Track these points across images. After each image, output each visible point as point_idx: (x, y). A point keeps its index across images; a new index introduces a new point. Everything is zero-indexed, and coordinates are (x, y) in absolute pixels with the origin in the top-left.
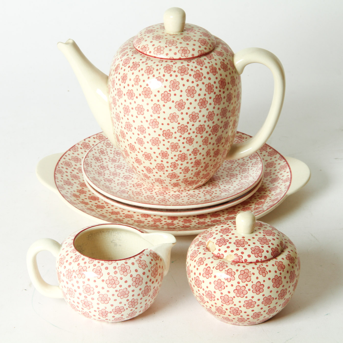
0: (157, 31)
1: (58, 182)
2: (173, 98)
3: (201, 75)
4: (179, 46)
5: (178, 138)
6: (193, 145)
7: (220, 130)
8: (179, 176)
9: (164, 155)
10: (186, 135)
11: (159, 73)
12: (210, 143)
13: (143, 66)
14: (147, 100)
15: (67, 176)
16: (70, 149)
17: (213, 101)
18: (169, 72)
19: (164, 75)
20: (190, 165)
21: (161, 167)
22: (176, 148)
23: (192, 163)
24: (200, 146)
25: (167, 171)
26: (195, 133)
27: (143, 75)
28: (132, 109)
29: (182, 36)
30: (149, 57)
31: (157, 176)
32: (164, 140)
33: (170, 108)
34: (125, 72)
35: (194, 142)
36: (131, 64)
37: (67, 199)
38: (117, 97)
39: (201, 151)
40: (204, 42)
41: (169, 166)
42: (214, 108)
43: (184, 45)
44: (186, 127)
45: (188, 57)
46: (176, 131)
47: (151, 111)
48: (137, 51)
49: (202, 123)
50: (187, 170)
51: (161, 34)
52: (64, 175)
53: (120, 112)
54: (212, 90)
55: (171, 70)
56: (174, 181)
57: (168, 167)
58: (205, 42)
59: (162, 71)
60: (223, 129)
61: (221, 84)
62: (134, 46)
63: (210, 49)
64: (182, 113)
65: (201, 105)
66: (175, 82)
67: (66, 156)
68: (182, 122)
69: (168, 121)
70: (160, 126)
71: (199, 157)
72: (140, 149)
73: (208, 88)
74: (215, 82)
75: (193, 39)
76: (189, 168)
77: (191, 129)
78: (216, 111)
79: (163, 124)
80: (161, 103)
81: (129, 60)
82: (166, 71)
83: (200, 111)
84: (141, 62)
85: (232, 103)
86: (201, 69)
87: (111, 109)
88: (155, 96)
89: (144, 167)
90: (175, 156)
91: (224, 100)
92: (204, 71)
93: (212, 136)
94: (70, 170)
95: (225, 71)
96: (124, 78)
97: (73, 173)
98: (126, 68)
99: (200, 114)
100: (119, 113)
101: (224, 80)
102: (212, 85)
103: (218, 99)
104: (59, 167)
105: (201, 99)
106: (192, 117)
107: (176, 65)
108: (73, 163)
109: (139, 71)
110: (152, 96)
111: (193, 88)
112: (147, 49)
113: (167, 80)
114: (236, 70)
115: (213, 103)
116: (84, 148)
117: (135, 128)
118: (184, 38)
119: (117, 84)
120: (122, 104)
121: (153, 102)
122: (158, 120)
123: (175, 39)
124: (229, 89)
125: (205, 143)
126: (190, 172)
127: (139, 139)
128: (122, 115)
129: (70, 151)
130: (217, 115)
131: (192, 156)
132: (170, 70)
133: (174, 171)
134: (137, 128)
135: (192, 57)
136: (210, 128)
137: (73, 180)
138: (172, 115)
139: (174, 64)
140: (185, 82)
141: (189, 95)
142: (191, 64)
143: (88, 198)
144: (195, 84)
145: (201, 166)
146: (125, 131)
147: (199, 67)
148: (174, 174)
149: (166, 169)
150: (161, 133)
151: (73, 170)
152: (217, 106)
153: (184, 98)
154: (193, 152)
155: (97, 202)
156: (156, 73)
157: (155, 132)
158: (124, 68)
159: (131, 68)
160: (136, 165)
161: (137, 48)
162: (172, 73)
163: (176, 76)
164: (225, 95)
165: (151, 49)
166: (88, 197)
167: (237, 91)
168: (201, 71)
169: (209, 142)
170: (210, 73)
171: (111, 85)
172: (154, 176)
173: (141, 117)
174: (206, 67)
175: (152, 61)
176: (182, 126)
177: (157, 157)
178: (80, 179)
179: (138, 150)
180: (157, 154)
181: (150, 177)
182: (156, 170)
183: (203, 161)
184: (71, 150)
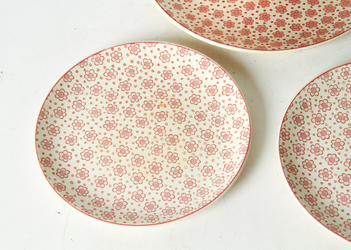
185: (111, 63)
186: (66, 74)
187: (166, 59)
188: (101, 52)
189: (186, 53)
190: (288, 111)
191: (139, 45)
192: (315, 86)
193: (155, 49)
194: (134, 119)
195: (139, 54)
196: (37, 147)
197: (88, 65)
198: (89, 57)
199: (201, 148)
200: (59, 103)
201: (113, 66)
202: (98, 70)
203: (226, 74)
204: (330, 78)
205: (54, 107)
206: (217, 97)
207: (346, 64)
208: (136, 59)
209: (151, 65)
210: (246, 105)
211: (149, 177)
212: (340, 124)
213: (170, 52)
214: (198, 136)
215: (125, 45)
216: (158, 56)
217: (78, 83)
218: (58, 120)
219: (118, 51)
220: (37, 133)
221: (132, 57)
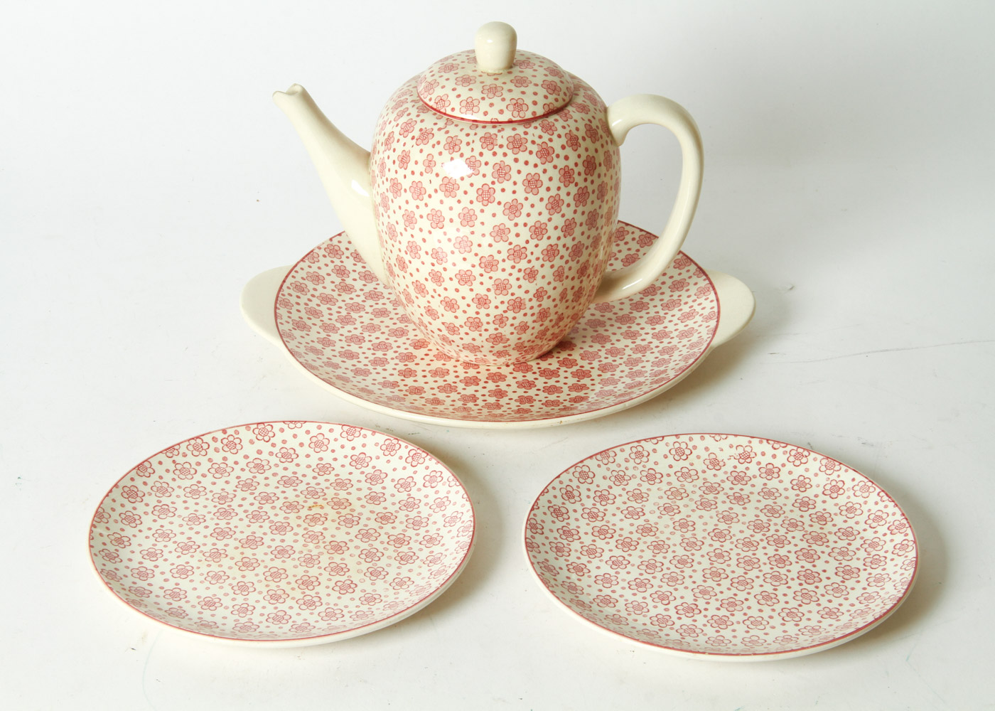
0: (463, 68)
1: (282, 324)
2: (499, 196)
3: (551, 151)
4: (507, 96)
5: (509, 270)
6: (535, 282)
7: (585, 253)
8: (508, 340)
9: (482, 302)
10: (523, 264)
11: (473, 150)
12: (567, 277)
13: (441, 136)
14: (450, 202)
15: (299, 311)
16: (304, 258)
17: (574, 199)
18: (490, 147)
19: (481, 154)
20: (529, 319)
21: (475, 324)
22: (505, 289)
23: (533, 315)
24: (549, 283)
25: (486, 330)
26: (541, 259)
27: (440, 153)
28: (421, 217)
29: (512, 76)
30: (450, 118)
31: (467, 340)
32: (482, 275)
33: (494, 215)
34: (407, 148)
35: (539, 277)
36: (416, 133)
37: (298, 358)
38: (390, 195)
39: (551, 292)
40: (552, 88)
41: (491, 322)
42: (575, 212)
43: (516, 94)
44: (523, 250)
45: (526, 118)
46: (506, 258)
47: (457, 221)
48: (426, 108)
49: (553, 241)
50: (524, 328)
51: (471, 74)
52: (294, 310)
53: (397, 223)
54: (572, 180)
55: (495, 143)
56: (499, 347)
57: (488, 323)
58: (555, 86)
59: (477, 146)
60: (590, 250)
61: (587, 168)
62: (419, 96)
63: (564, 100)
64: (516, 225)
65: (552, 208)
66: (502, 166)
67: (296, 272)
68: (516, 241)
69: (489, 240)
70: (475, 249)
71: (546, 303)
72: (435, 291)
73: (564, 175)
74: (576, 165)
75: (533, 83)
76: (528, 325)
77: (532, 253)
78: (579, 218)
79: (479, 245)
80: (477, 206)
81: (413, 124)
82: (485, 145)
83: (550, 220)
84: (436, 128)
85: (607, 201)
86: (551, 140)
87: (377, 215)
88: (466, 193)
89: (443, 323)
90: (502, 302)
91: (593, 197)
92: (557, 144)
93: (571, 263)
94: (304, 299)
95: (594, 142)
96: (404, 160)
97: (311, 304)
98: (408, 140)
99: (549, 224)
100: (395, 224)
101: (593, 159)
102: (572, 169)
103: (582, 197)
104: (283, 295)
105: (551, 197)
106: (535, 231)
107: (502, 133)
108: (310, 285)
109: (434, 146)
110: (460, 193)
111: (536, 177)
112: (447, 104)
113: (486, 164)
114: (612, 137)
115: (573, 203)
116: (330, 255)
117: (427, 253)
118: (515, 81)
119: (389, 170)
120: (400, 207)
121: (462, 206)
122: (471, 238)
123: (499, 83)
124: (602, 175)
125: (557, 278)
126: (529, 331)
127: (434, 273)
128: (400, 228)
129: (305, 262)
130: (581, 225)
131: (535, 303)
132: (492, 143)
133: (500, 330)
134: (430, 253)
135: (532, 117)
136: (568, 249)
137: (310, 319)
138: (497, 229)
139: (499, 131)
140: (520, 165)
141: (529, 190)
142: (531, 130)
143: (338, 355)
144: (539, 170)
145: (549, 319)
146: (407, 258)
147: (546, 137)
148: (499, 335)
149: (485, 326)
150: (476, 261)
151: (310, 300)
152: (580, 209)
153: (521, 196)
154: (536, 296)
155: (355, 361)
156: (465, 150)
157: (465, 259)
158: (403, 140)
159: (417, 140)
160: (426, 319)
161: (427, 101)
162: (496, 149)
163: (505, 155)
164: (595, 186)
165: (455, 103)
166: (339, 352)
167: (614, 178)
168: (550, 144)
169: (565, 275)
170: (567, 147)
171: (377, 172)
172: (462, 339)
173: (437, 233)
174: (559, 136)
175: (456, 126)
176: (517, 248)
177: (469, 305)
178: (323, 316)
179: (431, 293)
180: (468, 300)
181: (453, 341)
182: (466, 329)
183: (553, 311)
184: (306, 260)
185: (222, 454)
186: (141, 464)
187: (320, 447)
188: (203, 435)
189: (357, 434)
190: (540, 498)
191: (271, 426)
192: (586, 469)
193: (300, 432)
194: (267, 524)
195: (273, 440)
196: (93, 555)
197: (181, 455)
198: (182, 442)
199: (389, 557)
200: (129, 506)
201: (225, 459)
202: (198, 464)
203: (429, 457)
204: (611, 460)
205: (119, 510)
206: (414, 493)
207: (638, 441)
208: (266, 448)
209: (294, 456)
210: (466, 493)
211: (298, 594)
212: (632, 521)
213: (328, 435)
214: (382, 543)
215: (247, 426)
216: (307, 442)
217: (161, 481)
218: (127, 528)
219: (234, 435)
220: (91, 538)
221: (260, 445)
